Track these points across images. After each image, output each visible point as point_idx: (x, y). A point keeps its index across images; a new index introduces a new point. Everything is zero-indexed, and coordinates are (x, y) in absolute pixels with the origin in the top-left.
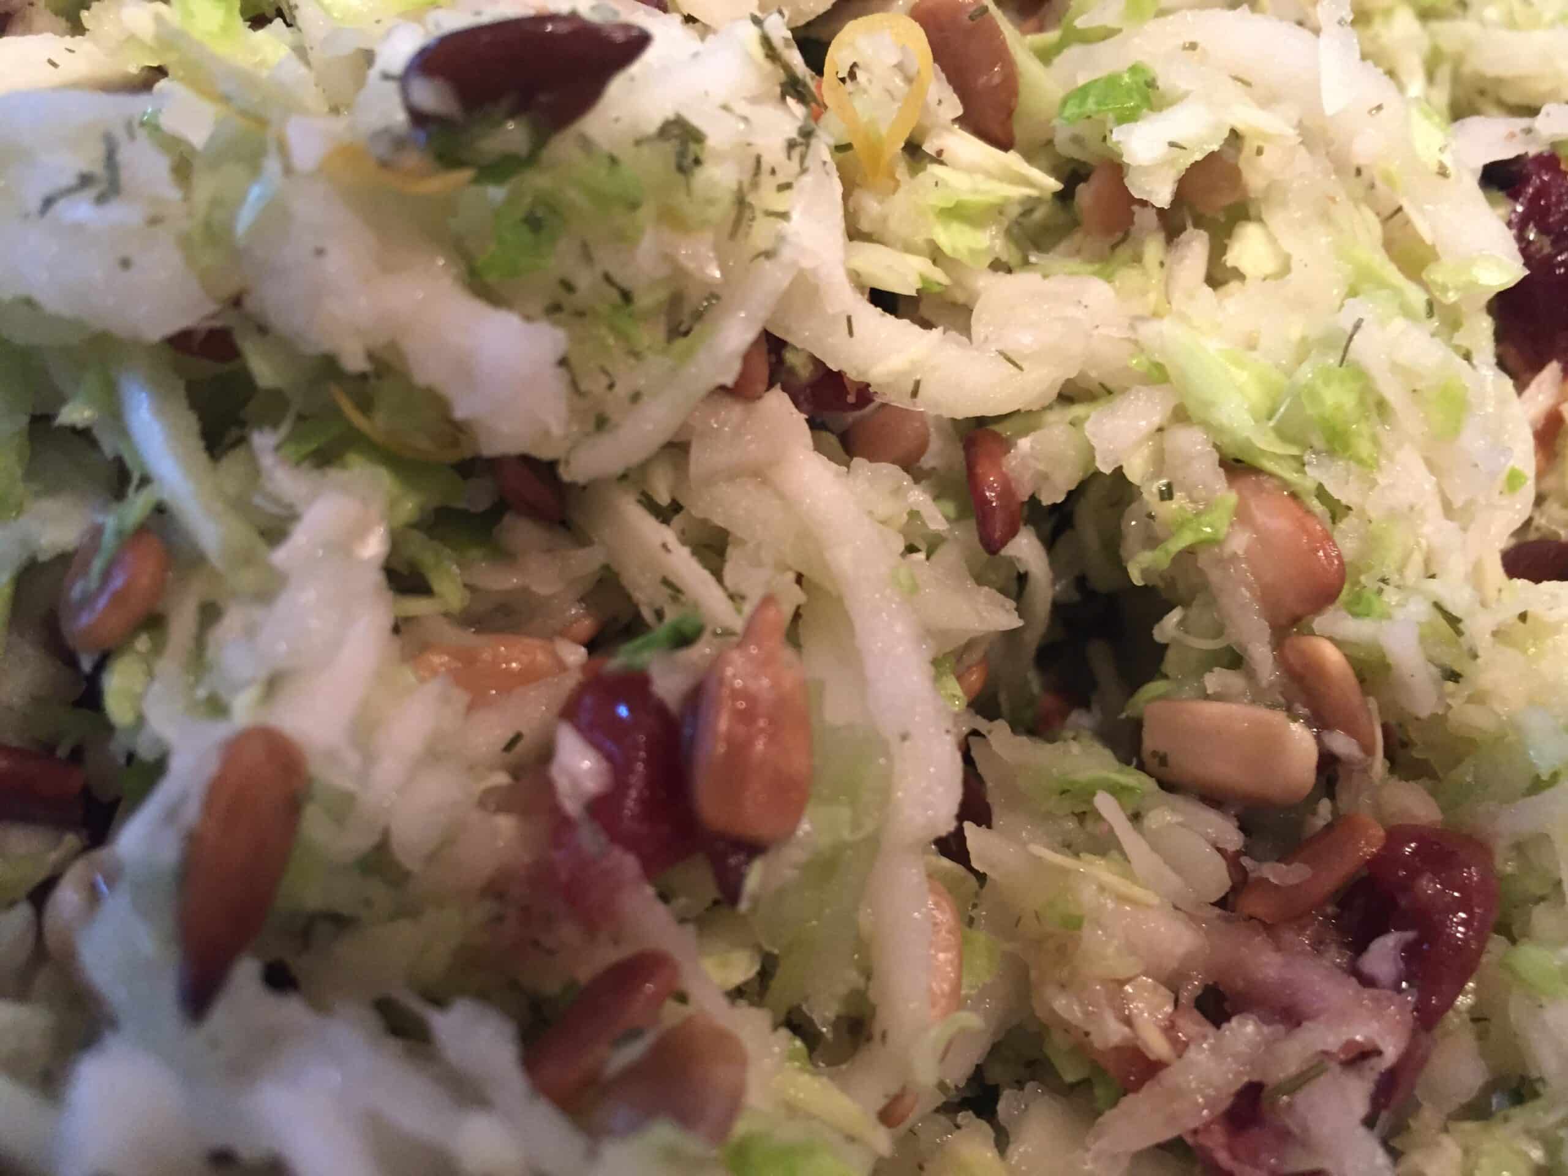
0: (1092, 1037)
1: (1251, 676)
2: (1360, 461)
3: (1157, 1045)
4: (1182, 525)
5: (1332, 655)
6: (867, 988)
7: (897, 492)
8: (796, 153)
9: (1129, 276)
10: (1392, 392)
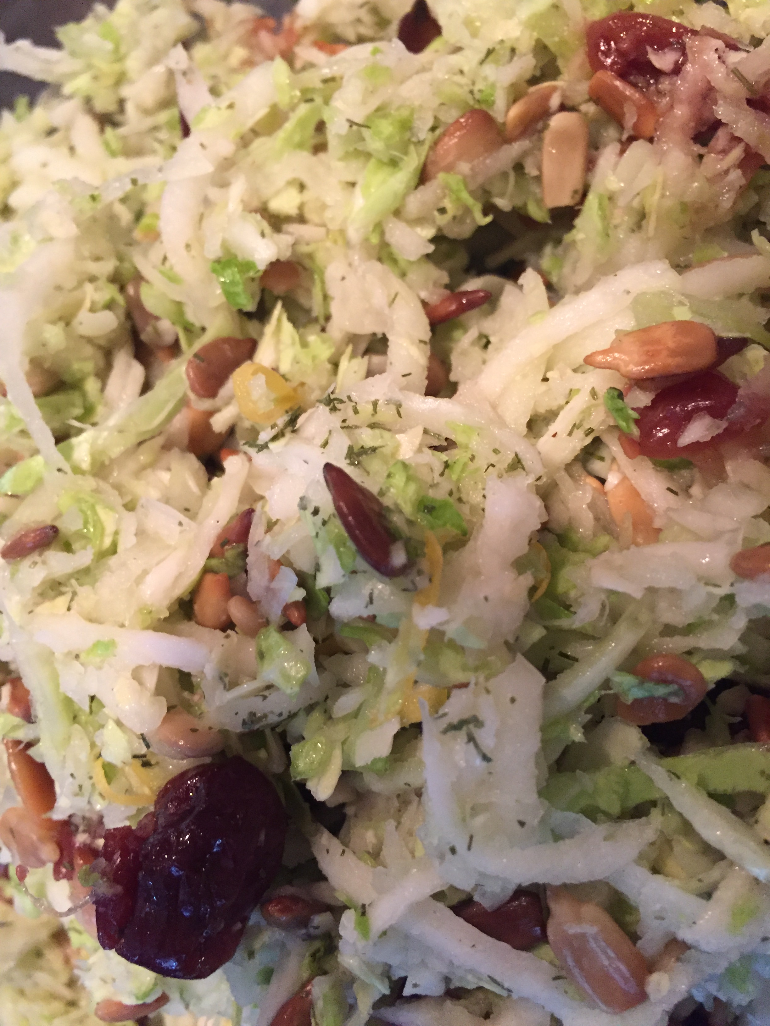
0: (741, 184)
1: (525, 154)
2: (412, 114)
3: (737, 153)
4: (458, 199)
5: (515, 111)
6: (748, 294)
7: (464, 353)
8: (338, 406)
9: (320, 257)
10: (374, 103)
